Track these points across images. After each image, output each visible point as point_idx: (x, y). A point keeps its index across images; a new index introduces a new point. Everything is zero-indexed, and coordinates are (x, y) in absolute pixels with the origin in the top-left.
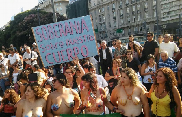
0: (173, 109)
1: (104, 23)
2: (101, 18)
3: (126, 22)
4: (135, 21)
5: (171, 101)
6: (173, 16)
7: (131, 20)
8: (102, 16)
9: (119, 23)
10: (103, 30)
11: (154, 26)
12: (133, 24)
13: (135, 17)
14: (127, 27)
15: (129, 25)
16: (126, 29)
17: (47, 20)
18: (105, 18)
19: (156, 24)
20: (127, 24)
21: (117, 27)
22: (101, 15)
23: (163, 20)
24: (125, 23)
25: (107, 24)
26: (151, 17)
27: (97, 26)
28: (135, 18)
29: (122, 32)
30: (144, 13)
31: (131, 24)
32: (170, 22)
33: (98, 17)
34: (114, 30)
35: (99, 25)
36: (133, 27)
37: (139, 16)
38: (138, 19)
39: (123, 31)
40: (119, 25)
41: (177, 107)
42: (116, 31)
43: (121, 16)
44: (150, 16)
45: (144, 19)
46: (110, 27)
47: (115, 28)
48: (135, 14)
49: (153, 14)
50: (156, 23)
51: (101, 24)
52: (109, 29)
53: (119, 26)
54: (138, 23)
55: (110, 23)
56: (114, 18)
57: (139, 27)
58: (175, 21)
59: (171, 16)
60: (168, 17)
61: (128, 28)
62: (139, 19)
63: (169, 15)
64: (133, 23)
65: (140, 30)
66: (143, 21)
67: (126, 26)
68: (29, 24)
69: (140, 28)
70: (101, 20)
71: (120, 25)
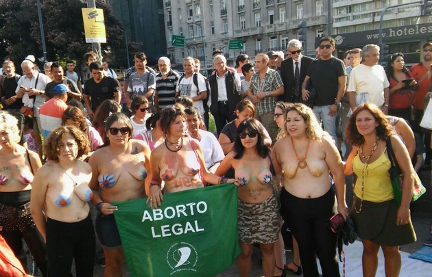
0: (396, 179)
1: (199, 24)
2: (191, 11)
3: (251, 24)
4: (272, 22)
5: (392, 164)
6: (358, 17)
7: (263, 19)
8: (193, 4)
9: (235, 25)
10: (195, 40)
11: (316, 38)
12: (267, 31)
13: (272, 13)
14: (254, 37)
15: (257, 32)
16: (250, 42)
17: (54, 5)
18: (202, 12)
19: (321, 34)
20: (253, 29)
21: (230, 34)
22: (191, 3)
23: (336, 25)
24: (248, 26)
25: (205, 25)
26: (310, 15)
27: (181, 29)
28: (271, 17)
29: (242, 48)
30: (295, 4)
31: (263, 30)
32: (352, 31)
33: (184, 8)
34: (222, 41)
35: (185, 27)
36: (266, 37)
37: (282, 13)
38: (279, 19)
39: (244, 44)
40: (236, 29)
41: (403, 177)
42: (226, 43)
43: (240, 8)
44: (307, 13)
45: (294, 19)
46: (213, 33)
47: (224, 37)
48: (274, 6)
49: (314, 9)
50: (320, 30)
51: (191, 26)
52: (210, 40)
53: (235, 33)
54: (279, 29)
55: (212, 23)
56: (224, 12)
57: (281, 39)
58: (364, 29)
59: (354, 17)
60: (348, 18)
61: (254, 39)
62: (282, 19)
63: (350, 14)
64: (268, 27)
65: (283, 45)
66: (292, 23)
67: (251, 33)
68: (7, 13)
69: (283, 41)
70: (191, 15)
71: (238, 32)
